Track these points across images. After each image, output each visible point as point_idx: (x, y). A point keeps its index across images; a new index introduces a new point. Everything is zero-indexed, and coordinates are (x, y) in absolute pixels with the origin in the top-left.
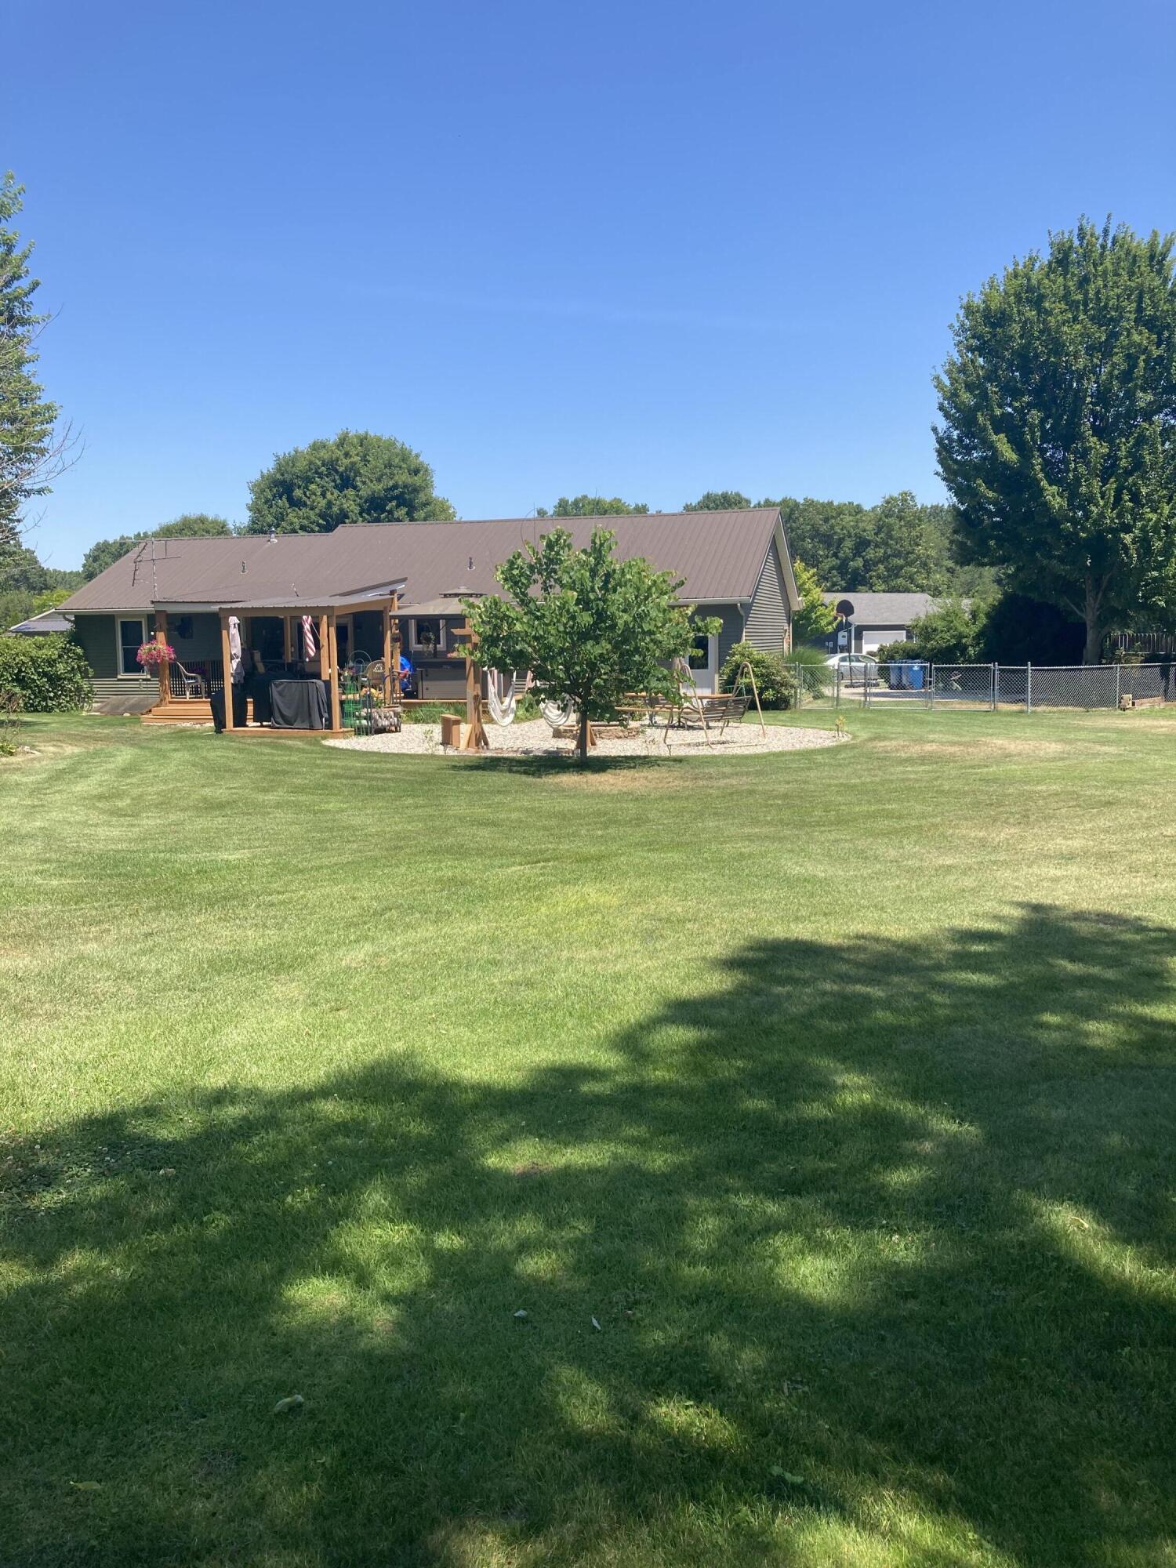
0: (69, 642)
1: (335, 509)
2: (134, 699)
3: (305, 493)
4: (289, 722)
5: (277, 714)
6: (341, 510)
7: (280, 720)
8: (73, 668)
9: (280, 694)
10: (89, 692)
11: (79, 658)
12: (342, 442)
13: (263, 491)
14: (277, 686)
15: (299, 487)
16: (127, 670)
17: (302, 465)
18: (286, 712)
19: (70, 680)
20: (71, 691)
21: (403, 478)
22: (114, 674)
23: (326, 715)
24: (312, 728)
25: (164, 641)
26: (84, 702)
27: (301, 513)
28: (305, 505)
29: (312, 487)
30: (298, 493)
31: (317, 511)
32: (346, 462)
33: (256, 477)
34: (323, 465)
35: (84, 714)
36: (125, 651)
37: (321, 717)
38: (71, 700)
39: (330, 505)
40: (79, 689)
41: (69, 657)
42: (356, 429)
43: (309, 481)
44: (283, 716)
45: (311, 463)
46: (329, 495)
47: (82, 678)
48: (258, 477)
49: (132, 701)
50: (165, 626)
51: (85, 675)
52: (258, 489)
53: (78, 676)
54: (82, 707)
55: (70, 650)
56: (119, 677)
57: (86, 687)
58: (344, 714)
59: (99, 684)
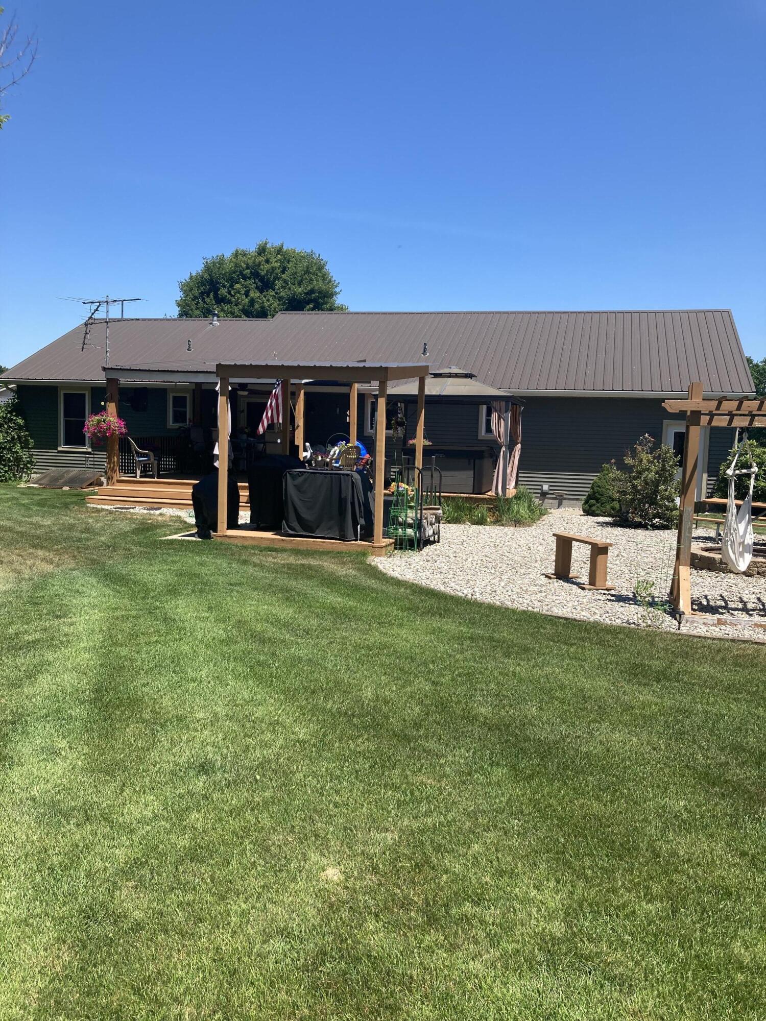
0: (10, 412)
1: (257, 306)
2: (74, 472)
3: (229, 293)
4: (308, 529)
5: (292, 516)
6: (262, 307)
7: (295, 524)
8: (13, 438)
9: (298, 488)
10: (28, 462)
11: (20, 428)
12: (262, 250)
13: (191, 290)
14: (294, 477)
15: (224, 286)
16: (68, 442)
17: (228, 267)
18: (306, 515)
19: (10, 450)
20: (10, 461)
21: (318, 284)
22: (55, 446)
23: (362, 521)
24: (343, 538)
25: (115, 414)
26: (23, 472)
27: (226, 308)
28: (229, 302)
29: (237, 286)
30: (223, 291)
31: (241, 307)
32: (267, 266)
33: (185, 278)
34: (247, 268)
35: (22, 485)
36: (67, 423)
37: (355, 524)
38: (10, 469)
39: (252, 302)
40: (18, 459)
41: (9, 427)
42: (273, 243)
43: (233, 282)
44: (300, 519)
45: (236, 265)
46: (252, 294)
47: (22, 448)
48: (187, 277)
49: (71, 475)
50: (117, 397)
51: (25, 445)
52: (187, 288)
53: (18, 447)
54: (21, 477)
55: (10, 420)
56: (60, 449)
57: (25, 458)
58: (389, 520)
59: (39, 455)
